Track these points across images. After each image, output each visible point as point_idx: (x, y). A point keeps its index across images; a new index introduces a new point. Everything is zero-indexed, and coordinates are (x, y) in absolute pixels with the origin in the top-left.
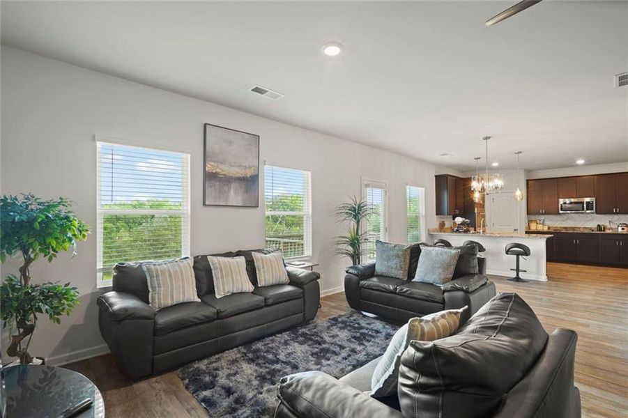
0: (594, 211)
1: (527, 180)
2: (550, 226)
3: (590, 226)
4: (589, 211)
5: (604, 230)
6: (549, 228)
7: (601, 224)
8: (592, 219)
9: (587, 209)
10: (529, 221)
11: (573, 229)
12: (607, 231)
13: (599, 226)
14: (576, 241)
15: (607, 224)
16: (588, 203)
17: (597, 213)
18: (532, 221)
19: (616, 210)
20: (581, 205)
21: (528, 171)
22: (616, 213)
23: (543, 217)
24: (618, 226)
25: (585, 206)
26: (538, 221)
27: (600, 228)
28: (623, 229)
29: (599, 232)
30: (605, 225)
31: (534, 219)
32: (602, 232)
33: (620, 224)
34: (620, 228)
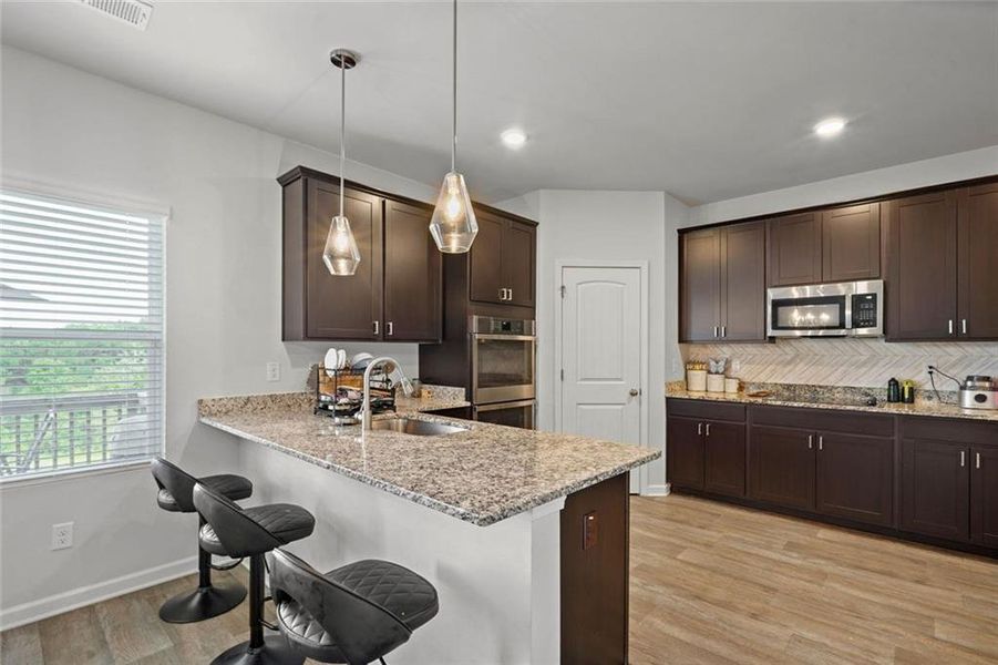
0: (878, 330)
1: (680, 231)
2: (747, 379)
3: (863, 384)
4: (863, 331)
5: (911, 400)
6: (741, 387)
7: (903, 376)
8: (873, 360)
9: (856, 325)
10: (687, 363)
12: (923, 406)
13: (894, 383)
14: (815, 442)
15: (921, 378)
16: (858, 300)
17: (889, 335)
18: (694, 363)
19: (957, 327)
20: (836, 307)
21: (678, 199)
22: (957, 337)
23: (725, 351)
24: (963, 388)
25: (848, 312)
26: (713, 363)
27: (897, 392)
28: (980, 398)
29: (892, 409)
30: (916, 379)
31: (700, 358)
32: (905, 409)
33: (970, 378)
34: (969, 395)
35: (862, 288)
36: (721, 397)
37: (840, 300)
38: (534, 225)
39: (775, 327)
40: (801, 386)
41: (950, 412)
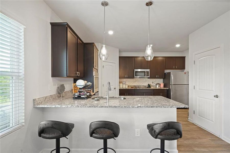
1: (119, 57)
3: (145, 85)
6: (128, 87)
9: (147, 76)
10: (120, 82)
14: (144, 94)
17: (150, 78)
19: (157, 76)
23: (125, 80)
26: (123, 82)
33: (157, 83)
34: (158, 86)
36: (125, 88)
37: (145, 72)
38: (98, 51)
39: (136, 76)
41: (155, 88)
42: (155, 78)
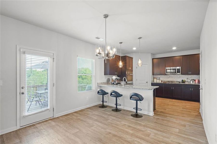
0: (180, 73)
1: (153, 59)
2: (162, 80)
3: (178, 81)
4: (178, 73)
5: (185, 83)
6: (162, 81)
7: (183, 79)
8: (180, 77)
10: (153, 78)
11: (172, 82)
12: (186, 83)
13: (182, 80)
14: (173, 88)
15: (186, 80)
16: (178, 69)
17: (182, 74)
19: (190, 73)
20: (175, 70)
21: (153, 54)
22: (190, 74)
23: (159, 76)
24: (191, 81)
25: (177, 71)
26: (157, 78)
27: (183, 81)
28: (193, 82)
29: (182, 84)
30: (185, 80)
31: (155, 77)
32: (184, 84)
33: (192, 79)
34: (192, 82)
35: (178, 68)
36: (158, 83)
37: (175, 69)
38: (132, 58)
39: (167, 73)
40: (170, 81)
41: (189, 84)
42: (187, 74)
